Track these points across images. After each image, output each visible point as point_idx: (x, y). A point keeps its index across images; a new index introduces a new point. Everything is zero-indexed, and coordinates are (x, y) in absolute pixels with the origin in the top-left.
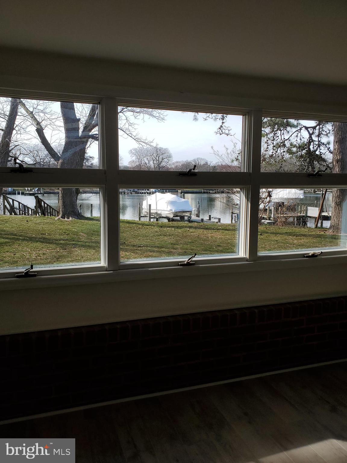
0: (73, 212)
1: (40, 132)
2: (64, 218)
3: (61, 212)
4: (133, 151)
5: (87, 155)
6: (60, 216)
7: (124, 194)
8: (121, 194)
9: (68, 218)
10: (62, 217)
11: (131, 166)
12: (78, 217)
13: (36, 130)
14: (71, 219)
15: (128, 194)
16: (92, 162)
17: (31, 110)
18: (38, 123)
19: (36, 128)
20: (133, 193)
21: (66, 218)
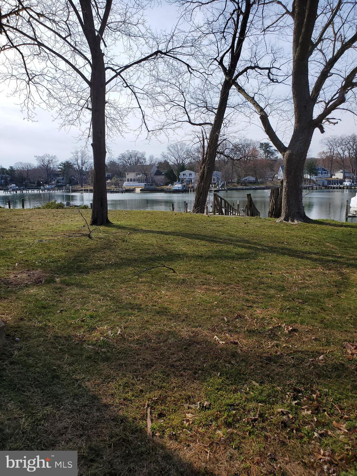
0: (298, 213)
1: (264, 119)
2: (288, 221)
3: (284, 213)
4: (324, 140)
5: (272, 149)
6: (282, 218)
7: (312, 189)
8: (309, 189)
9: (293, 221)
10: (285, 220)
11: (320, 158)
12: (304, 219)
13: (260, 117)
14: (296, 222)
15: (316, 189)
16: (277, 156)
17: (252, 95)
18: (262, 110)
19: (260, 116)
20: (323, 188)
21: (290, 221)
